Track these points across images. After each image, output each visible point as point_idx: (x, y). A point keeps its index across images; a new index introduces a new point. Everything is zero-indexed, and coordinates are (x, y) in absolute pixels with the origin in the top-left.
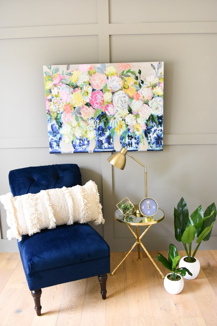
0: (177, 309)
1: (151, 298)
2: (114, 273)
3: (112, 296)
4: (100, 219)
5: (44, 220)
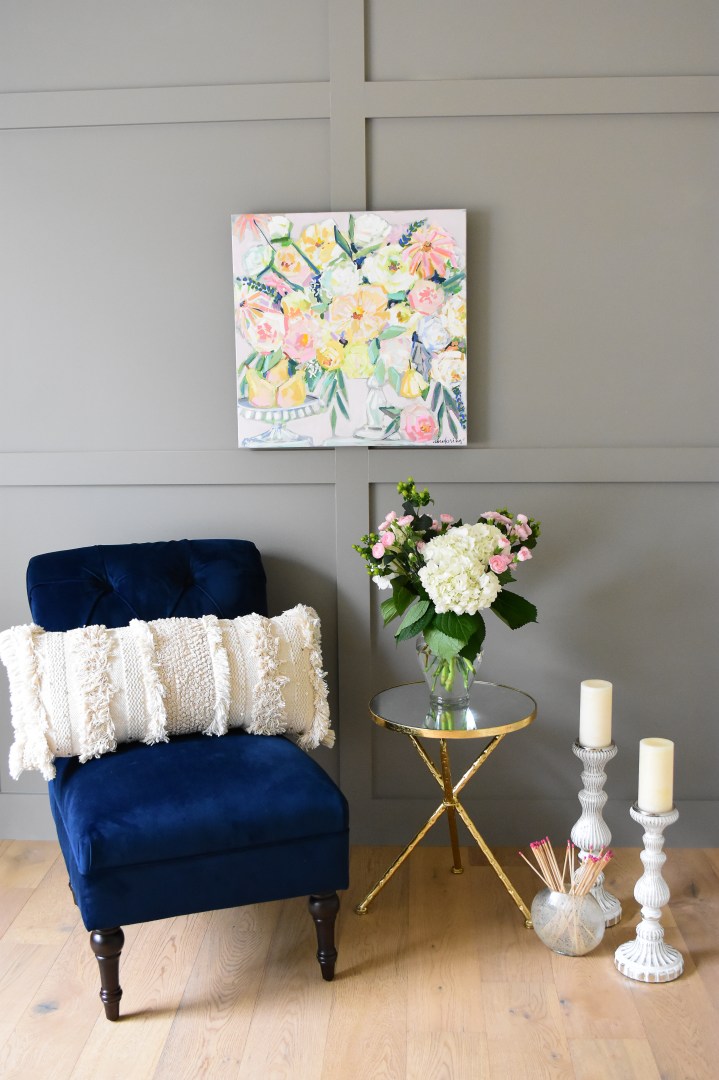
0: (567, 1015)
1: (482, 980)
2: (367, 906)
3: (354, 972)
4: (318, 731)
5: (128, 715)
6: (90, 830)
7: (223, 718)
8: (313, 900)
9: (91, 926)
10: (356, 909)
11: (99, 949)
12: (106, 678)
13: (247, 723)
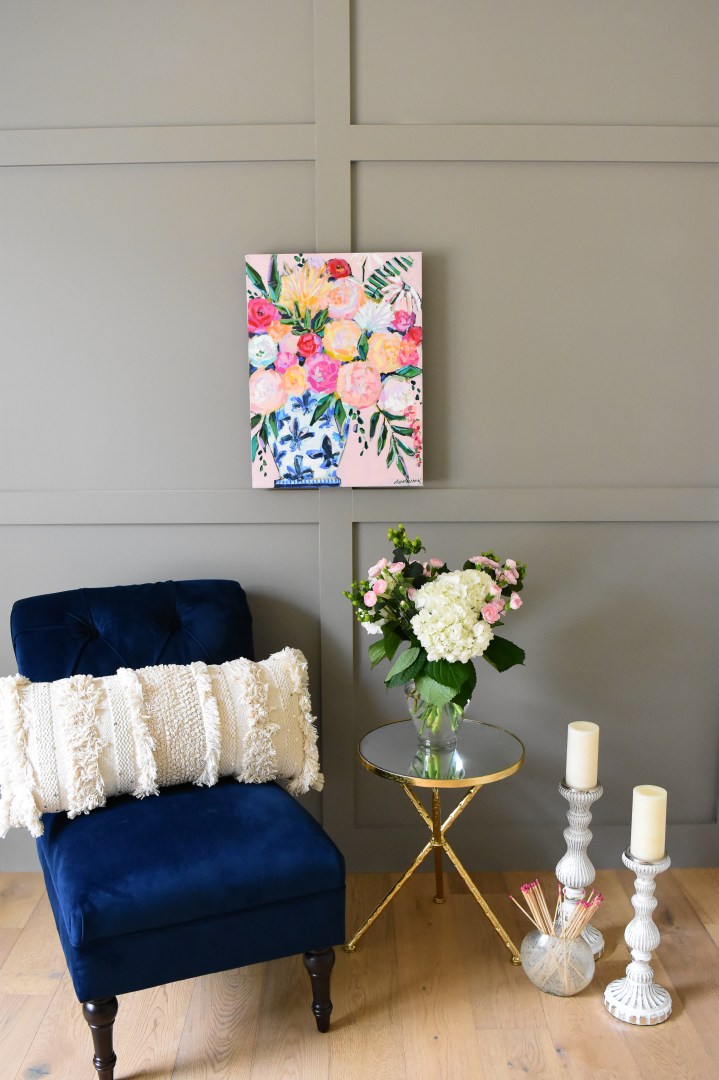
0: (565, 1066)
1: (476, 1028)
2: (354, 944)
3: (349, 1020)
4: (308, 776)
5: (118, 769)
6: (81, 900)
7: (214, 768)
8: (308, 955)
9: (83, 998)
10: (345, 950)
11: (92, 1018)
12: (95, 733)
13: (238, 771)
